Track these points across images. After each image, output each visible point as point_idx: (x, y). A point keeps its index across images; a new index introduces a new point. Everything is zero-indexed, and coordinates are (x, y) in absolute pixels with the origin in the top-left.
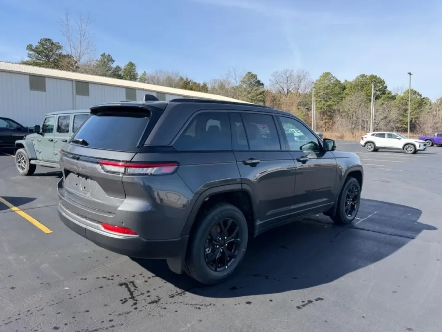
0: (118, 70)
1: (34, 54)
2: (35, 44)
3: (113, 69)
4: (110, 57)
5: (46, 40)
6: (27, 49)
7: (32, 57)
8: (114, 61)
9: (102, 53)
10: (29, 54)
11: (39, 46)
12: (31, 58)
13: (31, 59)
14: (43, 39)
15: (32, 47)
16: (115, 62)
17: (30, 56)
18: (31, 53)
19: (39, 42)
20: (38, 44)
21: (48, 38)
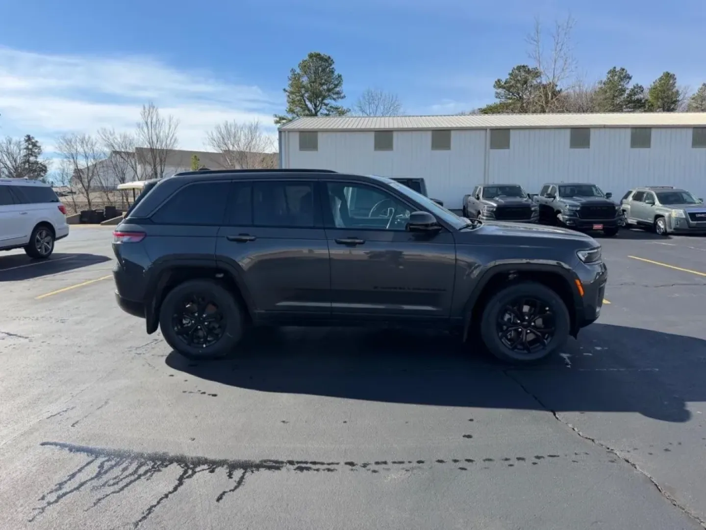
0: (637, 91)
1: (503, 92)
2: (505, 77)
3: (628, 92)
4: (625, 71)
5: (519, 68)
6: (494, 86)
7: (501, 97)
8: (630, 78)
9: (612, 68)
10: (497, 93)
11: (511, 79)
12: (499, 98)
13: (499, 100)
14: (515, 68)
15: (501, 82)
16: (632, 78)
17: (498, 95)
18: (500, 90)
19: (510, 74)
20: (508, 77)
21: (522, 65)
